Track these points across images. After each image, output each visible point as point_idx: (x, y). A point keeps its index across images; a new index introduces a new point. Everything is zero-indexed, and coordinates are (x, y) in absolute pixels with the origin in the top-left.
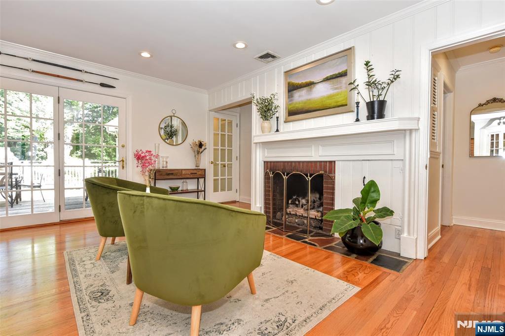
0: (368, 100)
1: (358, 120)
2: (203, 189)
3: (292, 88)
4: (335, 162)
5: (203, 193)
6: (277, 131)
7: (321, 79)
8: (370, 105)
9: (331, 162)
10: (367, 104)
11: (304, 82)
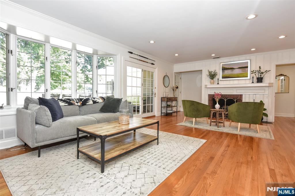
0: (258, 77)
1: (253, 82)
2: (176, 105)
3: (224, 69)
4: (242, 95)
5: (176, 107)
6: (218, 84)
7: (237, 67)
8: (258, 79)
9: (240, 95)
10: (257, 78)
11: (230, 67)
